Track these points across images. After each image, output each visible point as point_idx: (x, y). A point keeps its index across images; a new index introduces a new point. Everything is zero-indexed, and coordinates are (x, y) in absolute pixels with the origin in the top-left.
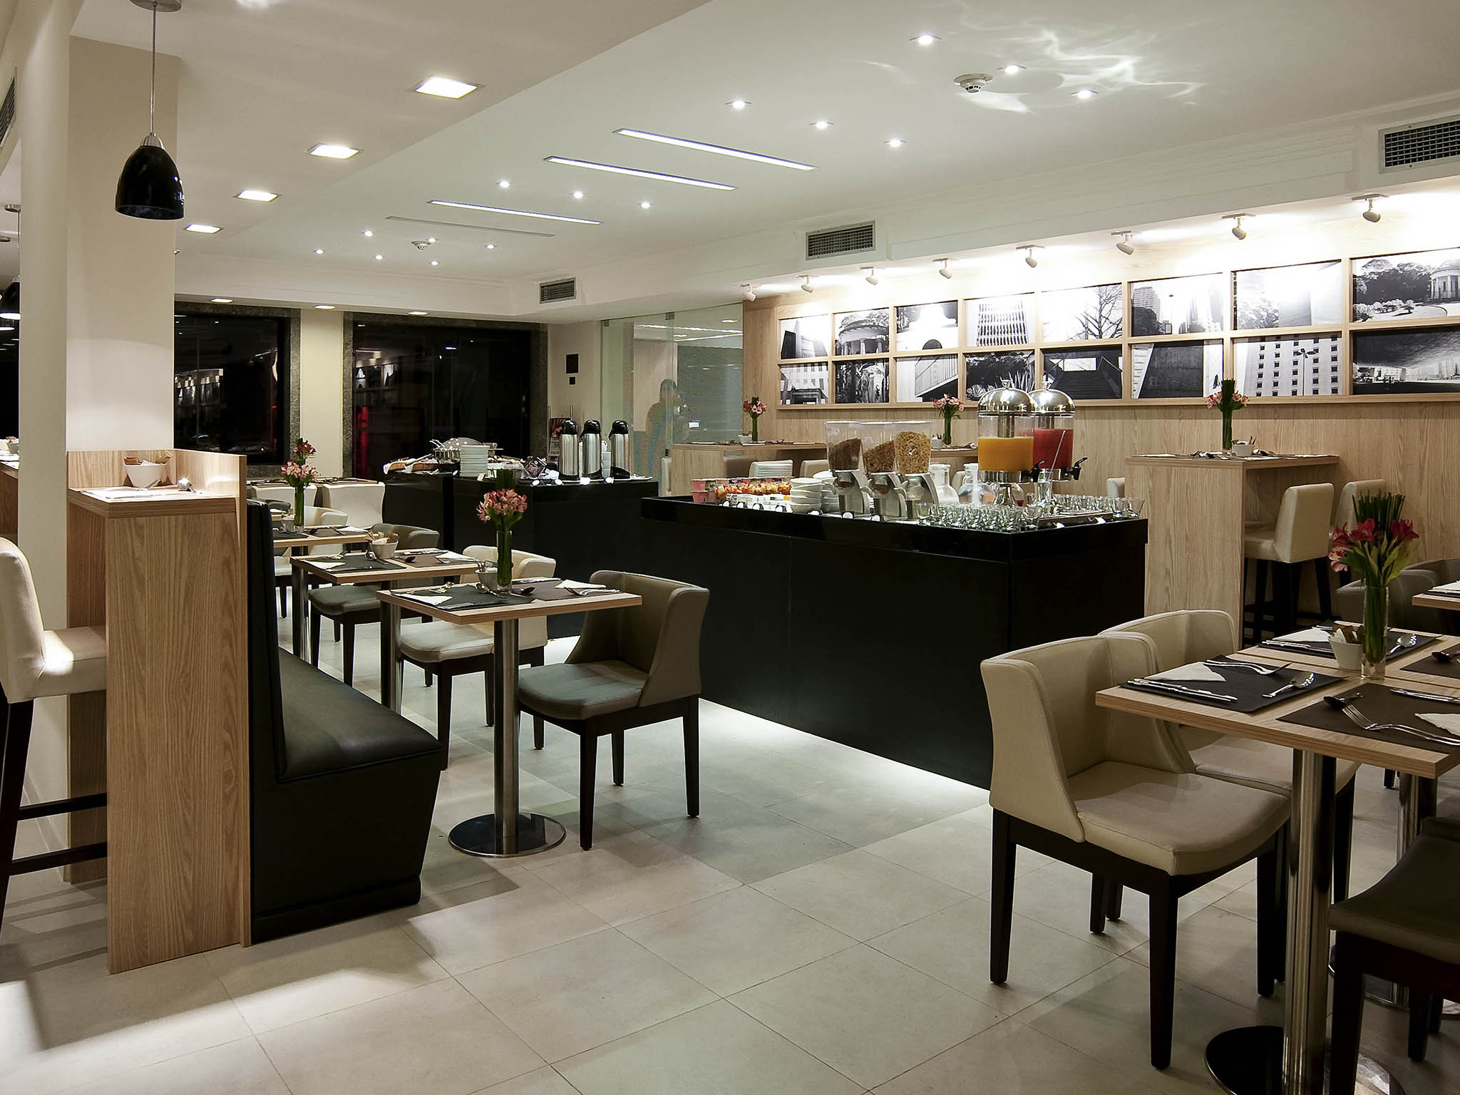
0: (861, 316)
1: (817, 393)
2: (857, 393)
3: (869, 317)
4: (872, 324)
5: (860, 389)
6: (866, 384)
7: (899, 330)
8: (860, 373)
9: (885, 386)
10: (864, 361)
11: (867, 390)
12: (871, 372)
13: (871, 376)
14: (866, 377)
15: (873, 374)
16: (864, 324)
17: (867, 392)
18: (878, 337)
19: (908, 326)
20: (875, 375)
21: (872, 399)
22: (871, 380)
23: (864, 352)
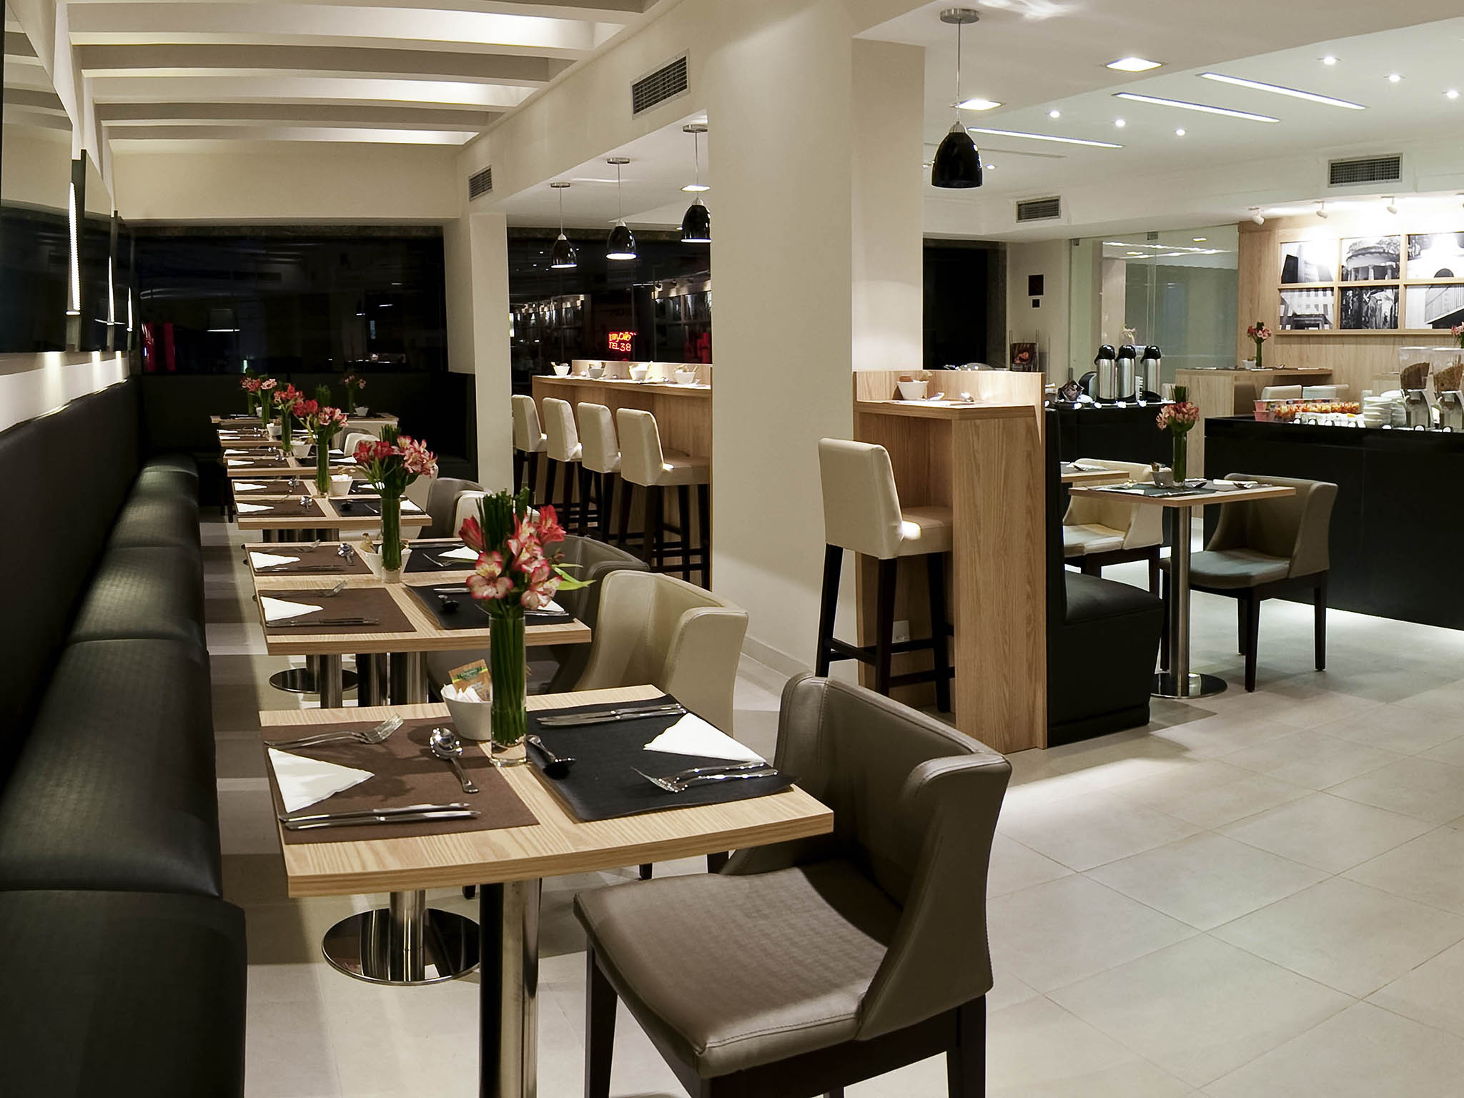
0: (1371, 242)
1: (1321, 319)
2: (1363, 319)
3: (1378, 244)
4: (1382, 251)
5: (1367, 315)
6: (1374, 310)
7: (1410, 258)
8: (1367, 300)
9: (1393, 313)
10: (1372, 288)
11: (1375, 316)
12: (1378, 299)
13: (1379, 302)
14: (1374, 304)
15: (1381, 300)
16: (1373, 250)
17: (1374, 318)
18: (1388, 264)
19: (1419, 254)
20: (1384, 301)
21: (1380, 325)
22: (1378, 307)
23: (1373, 278)
